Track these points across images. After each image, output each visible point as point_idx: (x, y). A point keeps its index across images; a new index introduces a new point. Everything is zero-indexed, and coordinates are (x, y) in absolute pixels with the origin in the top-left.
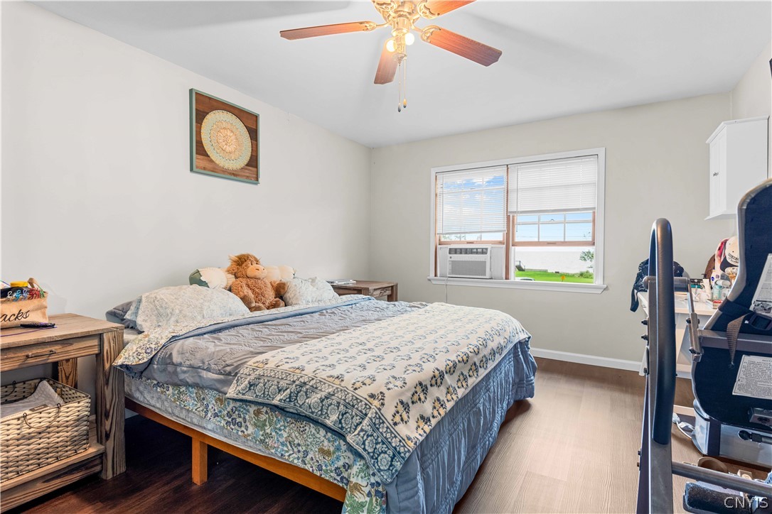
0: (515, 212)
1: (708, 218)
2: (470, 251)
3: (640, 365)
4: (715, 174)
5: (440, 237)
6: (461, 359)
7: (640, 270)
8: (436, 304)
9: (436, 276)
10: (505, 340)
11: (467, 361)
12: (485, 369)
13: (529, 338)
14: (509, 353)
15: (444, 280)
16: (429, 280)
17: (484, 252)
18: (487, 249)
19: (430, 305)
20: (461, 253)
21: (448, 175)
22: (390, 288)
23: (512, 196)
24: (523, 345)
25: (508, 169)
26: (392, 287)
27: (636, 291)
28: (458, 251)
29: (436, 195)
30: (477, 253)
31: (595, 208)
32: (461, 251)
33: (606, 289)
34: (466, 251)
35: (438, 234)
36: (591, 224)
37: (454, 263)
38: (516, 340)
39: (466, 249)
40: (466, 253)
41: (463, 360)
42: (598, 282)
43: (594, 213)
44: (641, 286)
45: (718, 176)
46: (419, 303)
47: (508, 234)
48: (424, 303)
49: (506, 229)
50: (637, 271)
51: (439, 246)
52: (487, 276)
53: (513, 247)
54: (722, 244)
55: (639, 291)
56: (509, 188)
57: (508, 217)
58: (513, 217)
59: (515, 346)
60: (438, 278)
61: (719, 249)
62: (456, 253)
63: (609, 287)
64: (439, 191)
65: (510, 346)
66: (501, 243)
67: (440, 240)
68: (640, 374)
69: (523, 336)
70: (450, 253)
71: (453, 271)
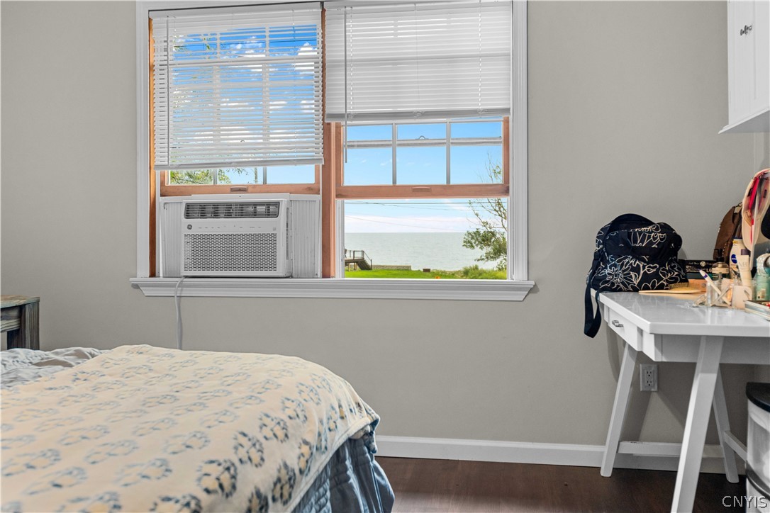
0: (341, 116)
1: (726, 128)
2: (240, 211)
3: (602, 453)
4: (746, 30)
5: (163, 176)
6: (213, 485)
7: (599, 244)
8: (121, 352)
9: (153, 274)
10: (305, 449)
11: (234, 487)
12: (285, 503)
13: (374, 424)
14: (318, 484)
15: (173, 286)
16: (136, 286)
17: (271, 210)
18: (277, 204)
19: (105, 355)
20: (216, 215)
21: (181, 17)
22: (15, 313)
23: (335, 78)
24: (358, 445)
25: (323, 11)
26: (21, 308)
27: (593, 292)
28: (210, 209)
29: (151, 68)
30: (255, 215)
31: (507, 110)
32: (216, 211)
33: (533, 290)
34: (230, 211)
35: (158, 167)
36: (501, 148)
37: (198, 242)
38: (338, 440)
39: (229, 205)
40: (228, 215)
41: (221, 486)
42: (518, 275)
43: (507, 121)
44: (603, 279)
45: (750, 33)
46: (72, 349)
47: (326, 168)
48: (86, 350)
49: (321, 156)
50: (595, 248)
51: (160, 200)
52: (280, 271)
53: (339, 201)
54: (755, 183)
55: (600, 291)
56: (327, 58)
57: (327, 127)
58: (338, 127)
59: (338, 457)
60: (161, 278)
61: (750, 194)
62: (203, 215)
63: (539, 286)
64: (158, 58)
65: (323, 460)
66: (310, 189)
67: (162, 183)
68: (602, 473)
69: (357, 423)
70: (188, 216)
71: (196, 262)
